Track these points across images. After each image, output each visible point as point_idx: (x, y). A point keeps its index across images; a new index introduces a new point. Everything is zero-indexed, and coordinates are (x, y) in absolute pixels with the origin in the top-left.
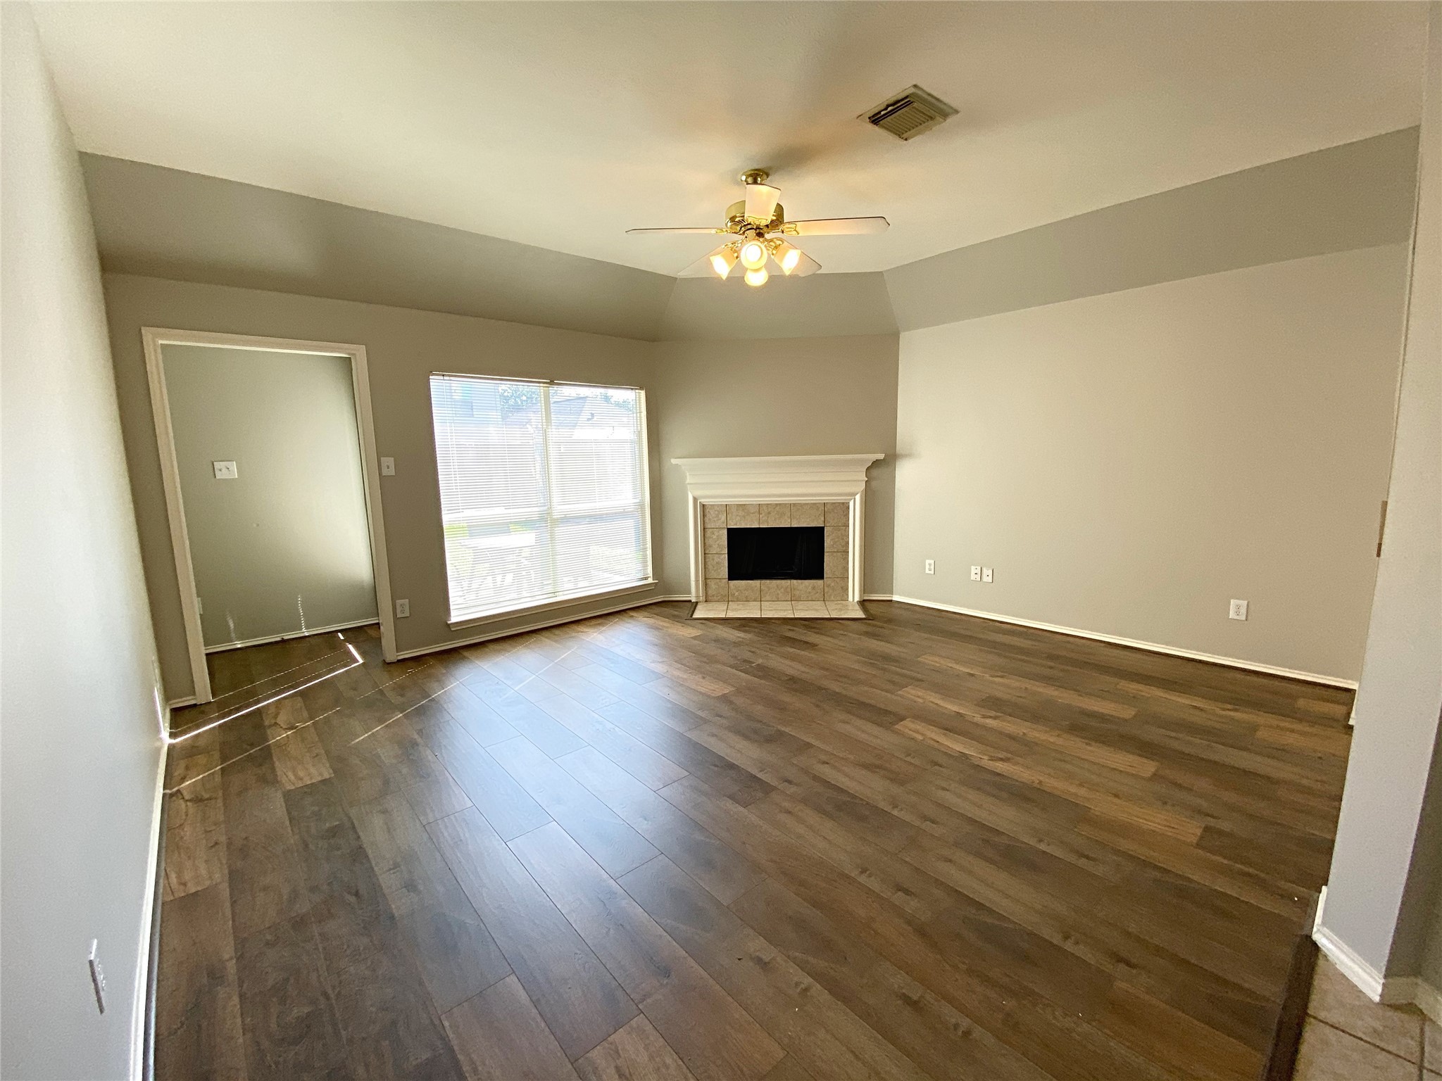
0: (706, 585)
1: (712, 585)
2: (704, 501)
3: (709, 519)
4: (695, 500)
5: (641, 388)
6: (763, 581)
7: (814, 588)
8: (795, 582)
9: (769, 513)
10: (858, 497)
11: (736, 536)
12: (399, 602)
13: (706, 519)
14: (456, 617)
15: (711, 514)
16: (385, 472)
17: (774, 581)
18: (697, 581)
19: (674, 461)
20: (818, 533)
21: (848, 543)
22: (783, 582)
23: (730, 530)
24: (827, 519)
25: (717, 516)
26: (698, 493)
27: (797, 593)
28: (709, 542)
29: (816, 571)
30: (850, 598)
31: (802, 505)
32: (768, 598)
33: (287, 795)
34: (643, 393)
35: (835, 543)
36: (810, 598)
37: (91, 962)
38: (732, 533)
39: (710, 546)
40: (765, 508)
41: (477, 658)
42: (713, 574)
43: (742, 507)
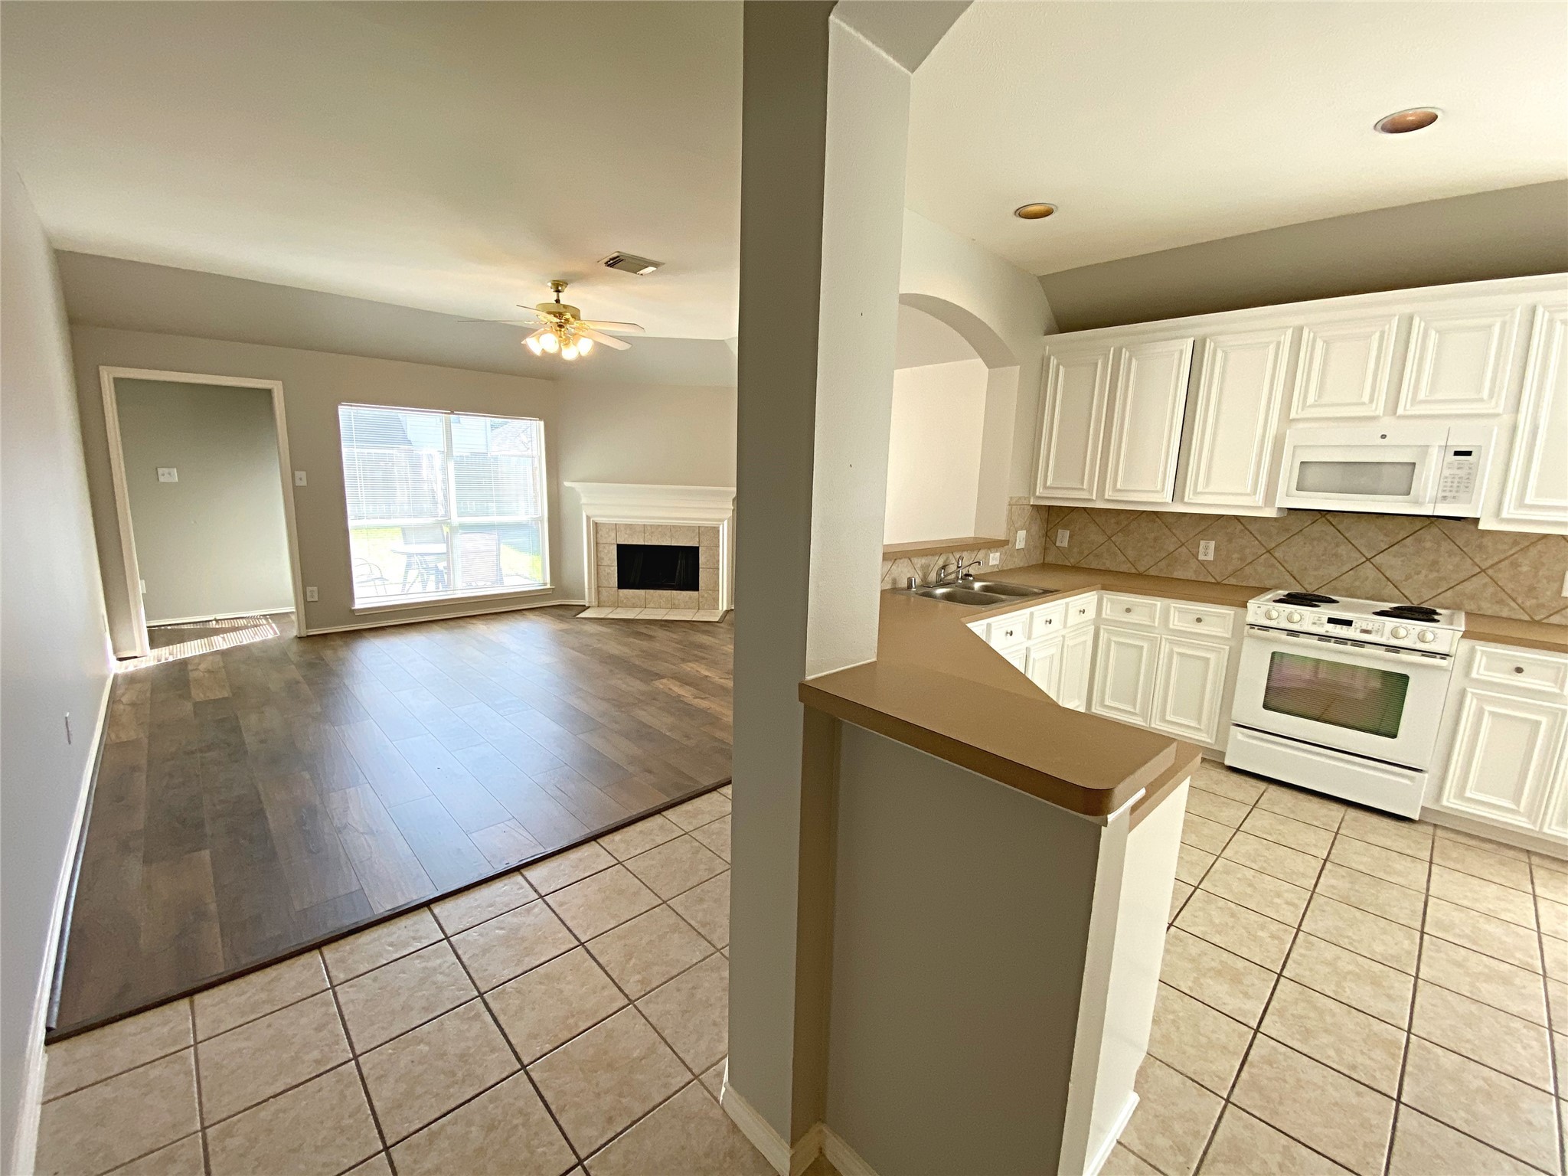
0: (598, 592)
1: (604, 593)
2: (598, 520)
3: (601, 536)
4: (588, 518)
5: (540, 419)
6: (648, 591)
7: (690, 598)
8: (674, 592)
9: (652, 533)
10: (726, 523)
11: (626, 553)
12: (309, 589)
13: (599, 536)
14: (359, 604)
15: (602, 532)
16: (298, 483)
17: (658, 591)
18: (590, 588)
19: (567, 484)
20: (693, 552)
21: (718, 561)
22: (665, 592)
23: (619, 547)
24: (701, 539)
25: (607, 533)
26: (592, 511)
27: (676, 602)
28: (602, 555)
29: (692, 584)
30: (720, 608)
31: (680, 527)
32: (652, 605)
33: (196, 704)
34: (542, 423)
35: (708, 561)
36: (687, 607)
37: (66, 718)
38: (622, 549)
39: (603, 559)
40: (649, 528)
41: (374, 637)
42: (604, 583)
43: (629, 526)
